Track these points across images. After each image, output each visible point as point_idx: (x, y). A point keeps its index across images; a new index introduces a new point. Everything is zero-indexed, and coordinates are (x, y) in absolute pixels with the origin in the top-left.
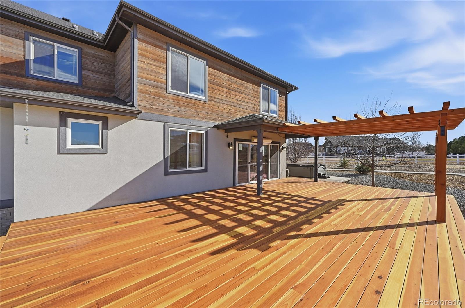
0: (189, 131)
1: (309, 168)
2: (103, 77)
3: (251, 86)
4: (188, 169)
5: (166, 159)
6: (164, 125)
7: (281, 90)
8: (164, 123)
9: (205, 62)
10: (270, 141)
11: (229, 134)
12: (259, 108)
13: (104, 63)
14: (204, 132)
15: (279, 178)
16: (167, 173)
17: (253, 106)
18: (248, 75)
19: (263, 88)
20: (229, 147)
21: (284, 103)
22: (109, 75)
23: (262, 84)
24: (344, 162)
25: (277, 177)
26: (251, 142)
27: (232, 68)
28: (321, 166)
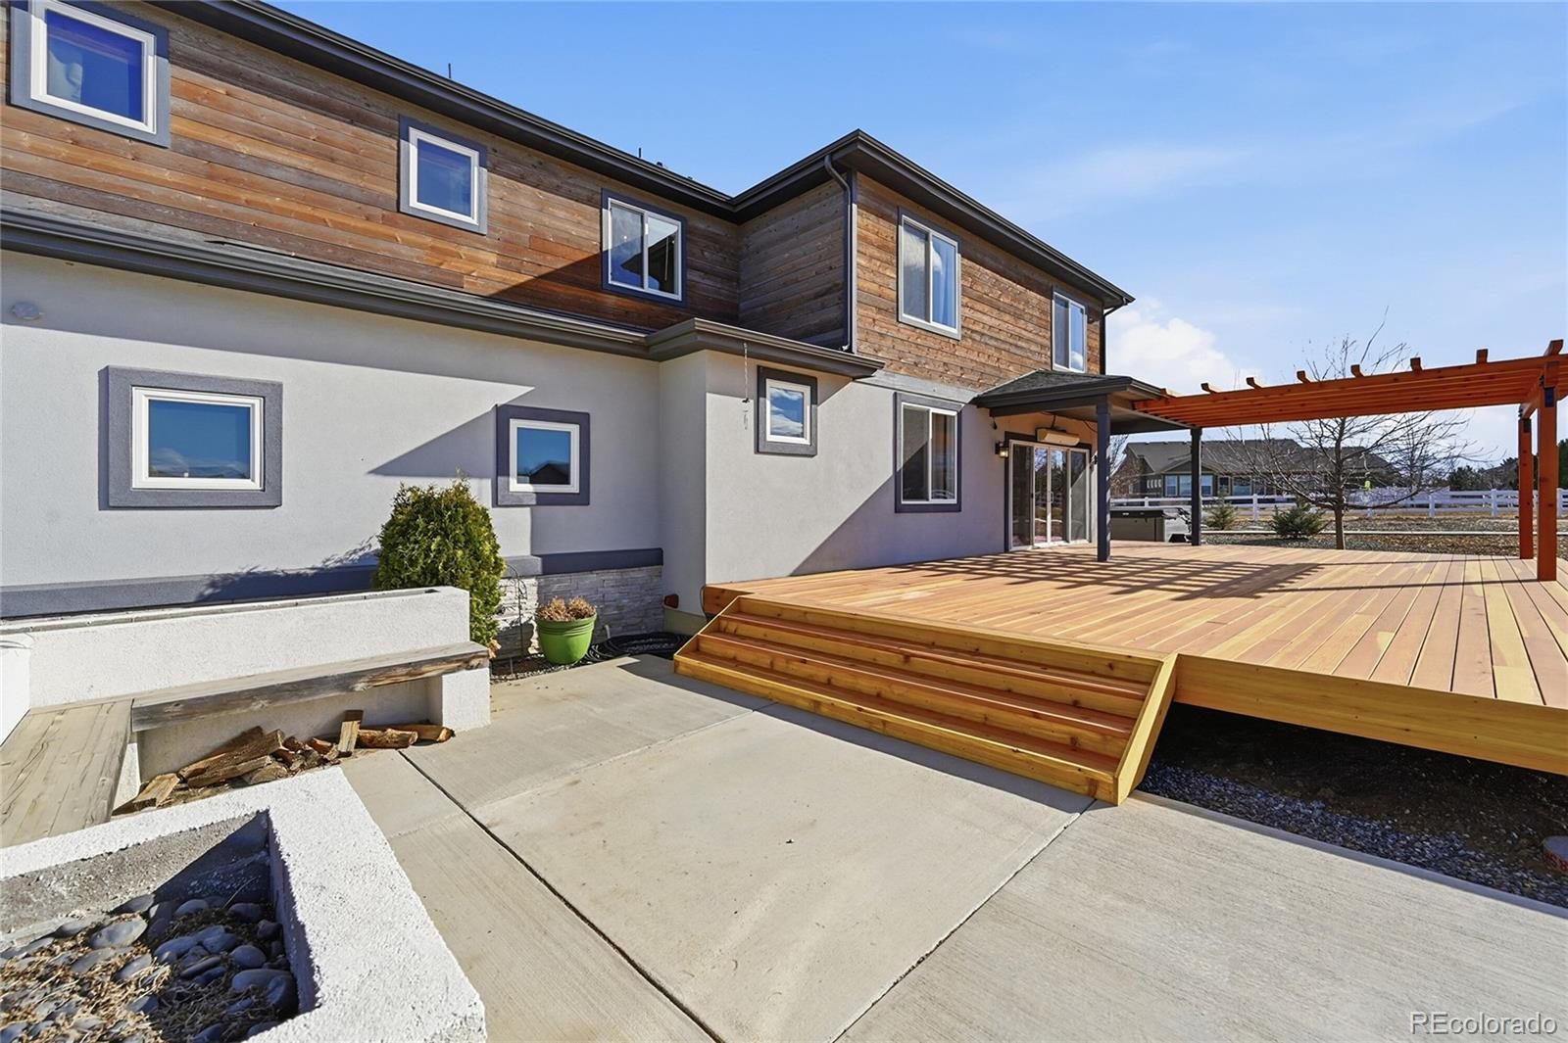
0: (933, 410)
1: (1151, 521)
2: (719, 286)
3: (1034, 296)
4: (932, 501)
5: (896, 474)
6: (895, 393)
7: (1091, 305)
8: (893, 391)
9: (956, 244)
10: (1076, 441)
11: (997, 420)
12: (1049, 353)
13: (721, 250)
14: (954, 414)
15: (1090, 542)
16: (899, 509)
17: (1038, 349)
18: (1026, 270)
19: (1058, 300)
20: (997, 452)
21: (1096, 340)
22: (729, 279)
23: (1055, 293)
24: (1223, 513)
25: (1085, 538)
26: (1036, 441)
27: (1001, 255)
28: (1181, 514)
